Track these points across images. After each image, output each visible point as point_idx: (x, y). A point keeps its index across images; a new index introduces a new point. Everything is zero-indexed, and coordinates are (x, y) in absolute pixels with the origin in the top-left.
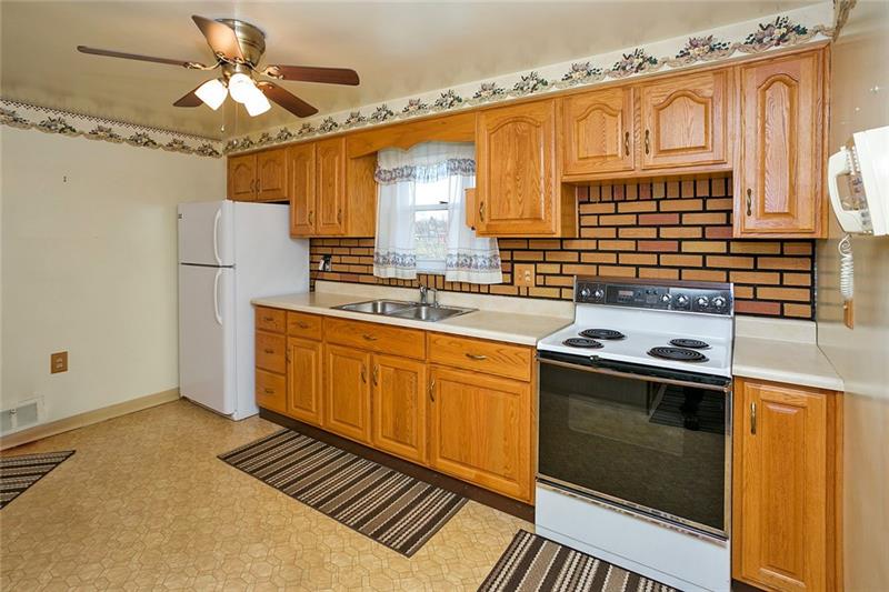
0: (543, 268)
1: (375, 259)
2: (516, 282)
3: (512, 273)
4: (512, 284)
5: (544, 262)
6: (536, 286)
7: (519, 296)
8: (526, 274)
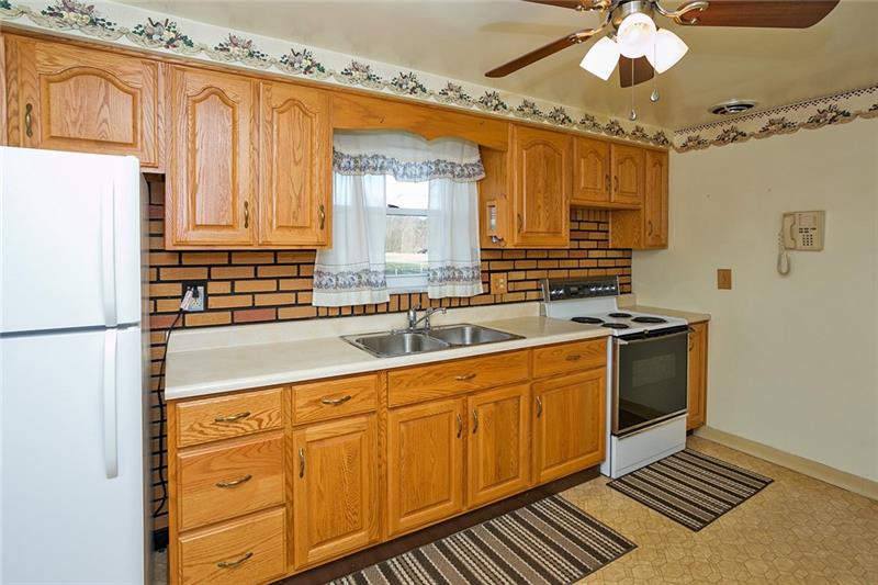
0: (515, 276)
1: (316, 280)
2: (492, 292)
3: (489, 283)
4: (489, 293)
5: (514, 270)
6: (509, 292)
7: (495, 304)
8: (500, 282)
